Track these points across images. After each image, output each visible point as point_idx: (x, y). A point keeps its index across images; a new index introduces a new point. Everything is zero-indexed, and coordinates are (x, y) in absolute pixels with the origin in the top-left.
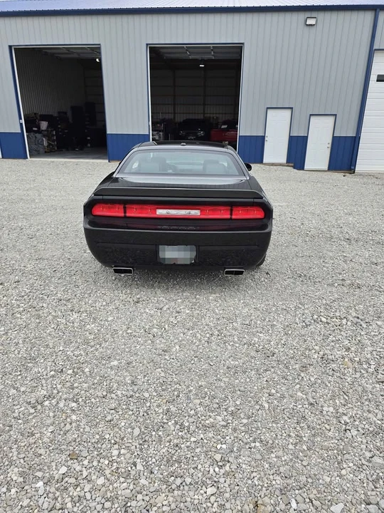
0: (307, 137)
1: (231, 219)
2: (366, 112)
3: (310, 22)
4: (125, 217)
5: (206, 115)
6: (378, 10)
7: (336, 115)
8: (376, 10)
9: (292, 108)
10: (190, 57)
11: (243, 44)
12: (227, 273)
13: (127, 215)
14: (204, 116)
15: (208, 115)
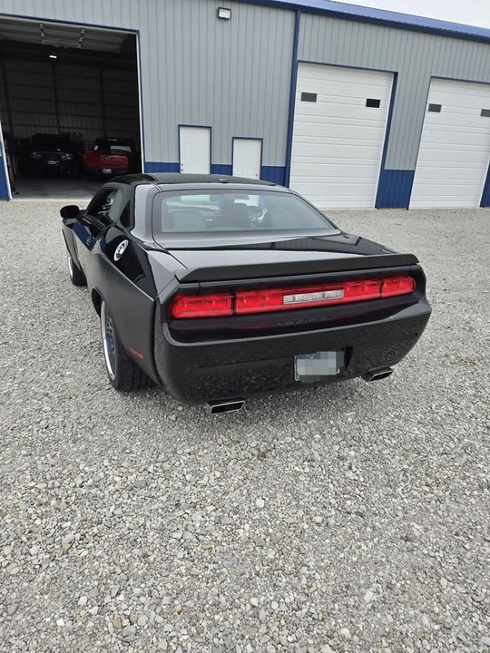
0: (232, 166)
1: (380, 298)
2: (294, 138)
3: (223, 14)
4: (235, 315)
5: (62, 130)
6: (299, 12)
7: (262, 139)
8: (296, 11)
9: (211, 128)
10: (43, 42)
11: (138, 31)
12: (376, 378)
13: (237, 311)
14: (59, 131)
15: (66, 130)
